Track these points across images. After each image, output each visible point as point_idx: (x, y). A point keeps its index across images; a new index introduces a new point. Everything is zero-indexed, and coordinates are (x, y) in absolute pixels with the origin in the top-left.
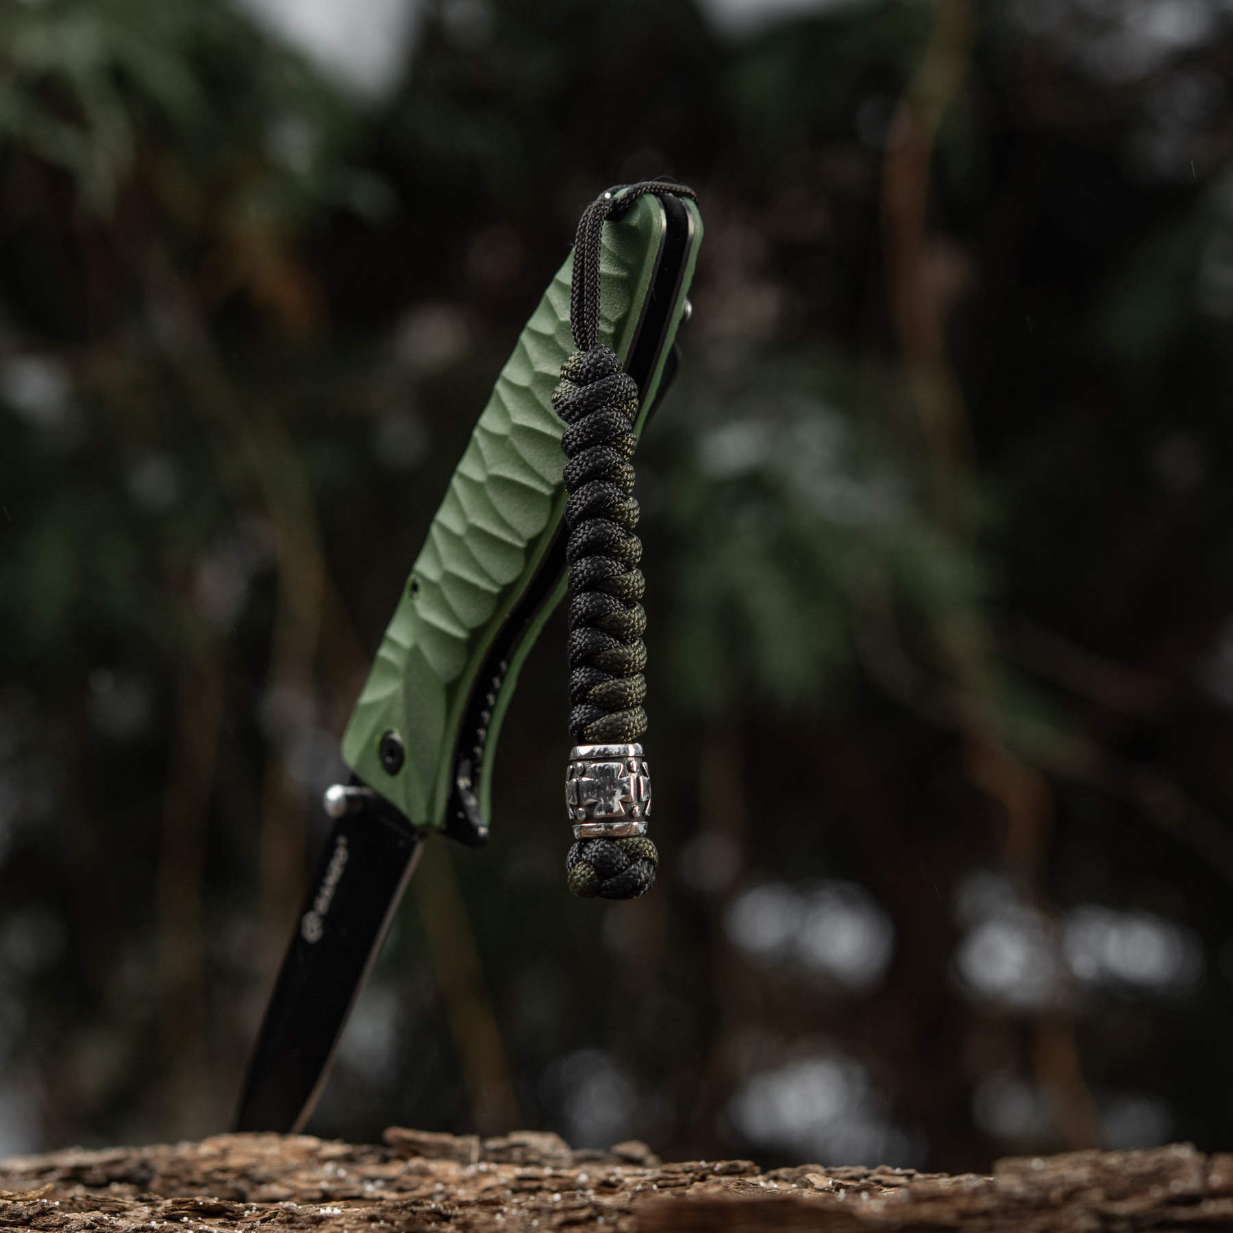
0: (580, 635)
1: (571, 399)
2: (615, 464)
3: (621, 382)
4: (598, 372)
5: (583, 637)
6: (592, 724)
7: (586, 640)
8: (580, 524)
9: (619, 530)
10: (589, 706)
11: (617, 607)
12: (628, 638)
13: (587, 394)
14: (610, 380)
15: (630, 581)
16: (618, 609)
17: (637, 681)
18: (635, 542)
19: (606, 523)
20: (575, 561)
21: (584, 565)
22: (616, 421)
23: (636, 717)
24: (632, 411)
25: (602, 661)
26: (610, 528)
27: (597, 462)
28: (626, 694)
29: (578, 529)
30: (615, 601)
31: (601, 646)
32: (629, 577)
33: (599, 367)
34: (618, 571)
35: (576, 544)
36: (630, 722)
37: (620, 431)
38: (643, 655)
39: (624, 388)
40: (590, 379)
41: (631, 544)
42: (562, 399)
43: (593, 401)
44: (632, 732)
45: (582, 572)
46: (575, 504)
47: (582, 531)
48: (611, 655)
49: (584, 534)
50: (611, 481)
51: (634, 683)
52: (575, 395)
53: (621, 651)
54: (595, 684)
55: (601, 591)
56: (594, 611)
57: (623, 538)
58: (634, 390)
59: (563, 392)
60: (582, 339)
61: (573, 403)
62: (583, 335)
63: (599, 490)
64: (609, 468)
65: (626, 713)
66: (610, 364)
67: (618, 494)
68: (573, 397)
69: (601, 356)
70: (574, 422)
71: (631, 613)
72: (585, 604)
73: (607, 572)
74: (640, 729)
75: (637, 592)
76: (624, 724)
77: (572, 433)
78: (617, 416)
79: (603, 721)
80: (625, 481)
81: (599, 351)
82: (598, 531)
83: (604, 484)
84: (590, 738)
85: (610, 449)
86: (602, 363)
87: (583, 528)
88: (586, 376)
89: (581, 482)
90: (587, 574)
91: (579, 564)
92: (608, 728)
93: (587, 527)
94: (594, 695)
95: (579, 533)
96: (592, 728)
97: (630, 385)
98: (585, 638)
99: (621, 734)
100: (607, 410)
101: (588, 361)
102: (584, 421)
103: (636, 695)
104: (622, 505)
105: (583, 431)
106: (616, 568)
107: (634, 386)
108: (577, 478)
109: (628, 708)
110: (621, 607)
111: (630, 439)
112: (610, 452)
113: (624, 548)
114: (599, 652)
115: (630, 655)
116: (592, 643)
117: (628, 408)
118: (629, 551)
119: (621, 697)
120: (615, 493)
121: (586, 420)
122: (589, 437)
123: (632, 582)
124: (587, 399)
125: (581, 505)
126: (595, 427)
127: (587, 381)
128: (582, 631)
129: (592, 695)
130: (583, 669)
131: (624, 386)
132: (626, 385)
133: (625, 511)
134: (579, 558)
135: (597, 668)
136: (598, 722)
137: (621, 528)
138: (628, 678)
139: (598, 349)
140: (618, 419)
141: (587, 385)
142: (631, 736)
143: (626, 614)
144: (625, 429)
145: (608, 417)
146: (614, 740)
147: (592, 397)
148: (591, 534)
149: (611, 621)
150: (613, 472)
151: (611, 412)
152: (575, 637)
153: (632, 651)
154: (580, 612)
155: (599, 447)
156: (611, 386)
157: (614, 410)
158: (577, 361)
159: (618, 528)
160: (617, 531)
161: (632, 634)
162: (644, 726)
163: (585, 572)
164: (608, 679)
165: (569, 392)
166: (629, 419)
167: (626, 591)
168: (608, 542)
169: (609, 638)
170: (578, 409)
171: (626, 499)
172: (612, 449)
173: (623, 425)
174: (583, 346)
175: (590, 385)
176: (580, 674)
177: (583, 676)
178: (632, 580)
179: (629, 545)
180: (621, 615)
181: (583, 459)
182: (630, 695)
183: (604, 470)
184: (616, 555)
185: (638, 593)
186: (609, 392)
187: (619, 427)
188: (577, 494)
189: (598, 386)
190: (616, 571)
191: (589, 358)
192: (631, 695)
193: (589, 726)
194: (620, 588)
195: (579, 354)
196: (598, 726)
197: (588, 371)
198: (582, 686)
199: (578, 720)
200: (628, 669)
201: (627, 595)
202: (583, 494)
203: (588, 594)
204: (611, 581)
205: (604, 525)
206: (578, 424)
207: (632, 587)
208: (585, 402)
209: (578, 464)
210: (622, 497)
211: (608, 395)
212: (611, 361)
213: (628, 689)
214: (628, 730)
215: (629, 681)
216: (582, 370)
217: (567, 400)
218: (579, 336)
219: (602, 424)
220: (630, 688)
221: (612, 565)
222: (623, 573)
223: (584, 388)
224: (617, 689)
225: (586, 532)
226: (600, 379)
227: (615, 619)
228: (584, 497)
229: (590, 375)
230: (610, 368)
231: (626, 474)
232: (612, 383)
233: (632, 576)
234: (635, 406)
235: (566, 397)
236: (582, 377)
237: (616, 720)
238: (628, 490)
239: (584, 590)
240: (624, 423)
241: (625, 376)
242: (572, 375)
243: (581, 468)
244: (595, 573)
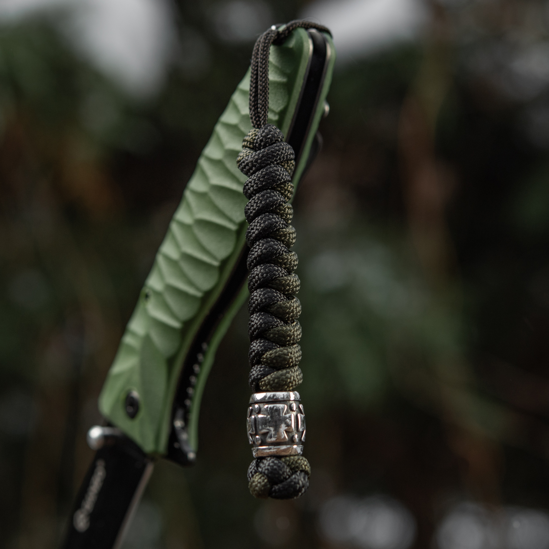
0: (256, 317)
1: (250, 159)
2: (280, 202)
3: (283, 148)
4: (268, 141)
5: (259, 319)
6: (265, 378)
7: (261, 321)
8: (256, 243)
9: (283, 246)
10: (263, 366)
11: (281, 298)
12: (289, 320)
13: (260, 155)
14: (276, 146)
15: (290, 281)
16: (283, 300)
17: (296, 349)
18: (293, 255)
19: (274, 242)
20: (253, 268)
21: (259, 270)
22: (280, 173)
23: (296, 374)
24: (290, 169)
25: (272, 335)
26: (277, 245)
27: (268, 201)
28: (288, 357)
29: (255, 246)
30: (280, 294)
31: (271, 325)
32: (289, 278)
33: (269, 138)
34: (282, 274)
35: (253, 256)
36: (291, 376)
37: (283, 180)
38: (300, 332)
39: (286, 152)
40: (263, 146)
41: (291, 256)
42: (244, 160)
43: (265, 160)
44: (292, 383)
45: (257, 275)
46: (252, 229)
47: (257, 247)
48: (278, 331)
49: (259, 249)
50: (277, 214)
51: (293, 350)
52: (253, 156)
53: (285, 328)
54: (266, 351)
55: (271, 288)
56: (266, 301)
57: (285, 252)
58: (292, 154)
59: (244, 156)
60: (257, 121)
61: (252, 162)
62: (257, 119)
63: (270, 219)
64: (276, 205)
65: (288, 370)
66: (276, 136)
67: (282, 222)
68: (251, 158)
69: (270, 131)
70: (252, 174)
71: (292, 302)
72: (260, 296)
73: (275, 275)
74: (298, 381)
75: (295, 289)
76: (287, 378)
77: (250, 182)
78: (281, 170)
79: (273, 376)
80: (287, 214)
81: (269, 128)
82: (269, 247)
83: (273, 216)
84: (264, 388)
85: (276, 192)
86: (271, 135)
87: (258, 245)
88: (260, 145)
89: (257, 214)
90: (261, 276)
91: (256, 270)
92: (276, 381)
93: (261, 245)
94: (267, 359)
95: (256, 249)
96: (265, 381)
97: (289, 150)
98: (260, 319)
99: (285, 385)
100: (275, 166)
101: (261, 134)
102: (259, 173)
103: (295, 358)
104: (284, 230)
105: (258, 180)
106: (281, 272)
107: (292, 151)
108: (254, 211)
109: (290, 367)
110: (284, 299)
111: (290, 187)
112: (277, 194)
113: (286, 259)
114: (269, 329)
115: (291, 331)
116: (265, 323)
117: (288, 166)
118: (289, 261)
119: (285, 359)
120: (280, 222)
121: (260, 173)
122: (262, 184)
123: (291, 281)
124: (261, 159)
125: (256, 229)
126: (266, 177)
127: (260, 148)
128: (258, 315)
129: (264, 358)
130: (259, 341)
131: (285, 150)
132: (287, 150)
133: (286, 234)
134: (256, 266)
135: (268, 340)
136: (269, 377)
137: (284, 245)
138: (289, 347)
139: (268, 126)
140: (282, 173)
141: (260, 150)
142: (292, 386)
143: (288, 303)
144: (287, 179)
145: (275, 170)
146: (280, 389)
147: (264, 157)
148: (264, 249)
149: (278, 308)
150: (278, 208)
151: (277, 167)
152: (253, 319)
153: (292, 329)
154: (256, 302)
155: (269, 191)
156: (277, 150)
157: (279, 166)
158: (253, 135)
159: (282, 245)
160: (281, 247)
161: (292, 317)
162: (300, 379)
163: (260, 275)
164: (276, 347)
165: (248, 155)
166: (289, 174)
167: (288, 287)
168: (276, 254)
169: (277, 319)
170: (255, 166)
171: (287, 226)
172: (278, 193)
173: (285, 176)
174: (258, 125)
175: (263, 150)
176: (257, 344)
177: (259, 346)
178: (292, 280)
179: (289, 257)
180: (284, 304)
181: (258, 199)
182: (291, 358)
183: (272, 206)
184: (281, 263)
185: (296, 290)
186: (276, 154)
187: (282, 178)
188: (254, 222)
189: (268, 150)
190: (281, 274)
191: (261, 133)
192: (292, 358)
193: (263, 380)
194: (284, 286)
195: (255, 131)
196: (269, 380)
197: (261, 141)
198: (258, 352)
199: (255, 375)
200: (289, 341)
201: (288, 290)
202: (258, 222)
203: (262, 290)
204: (277, 281)
205: (273, 243)
206: (255, 176)
207: (292, 285)
208: (259, 161)
209: (255, 203)
210: (284, 224)
211: (274, 156)
212: (277, 134)
213: (290, 354)
214: (290, 382)
215: (290, 348)
216: (257, 141)
217: (247, 160)
218: (255, 120)
219: (271, 175)
220: (291, 353)
221: (278, 270)
222: (286, 276)
223: (258, 152)
224: (282, 354)
225: (260, 247)
226: (269, 145)
227: (280, 307)
228: (259, 224)
229: (262, 144)
230: (276, 139)
231: (287, 209)
232: (277, 148)
233: (292, 278)
234: (293, 165)
235: (247, 158)
236: (257, 145)
237: (282, 375)
238: (288, 221)
239: (259, 287)
240: (286, 175)
241: (286, 144)
242: (250, 144)
243: (257, 205)
244: (267, 275)
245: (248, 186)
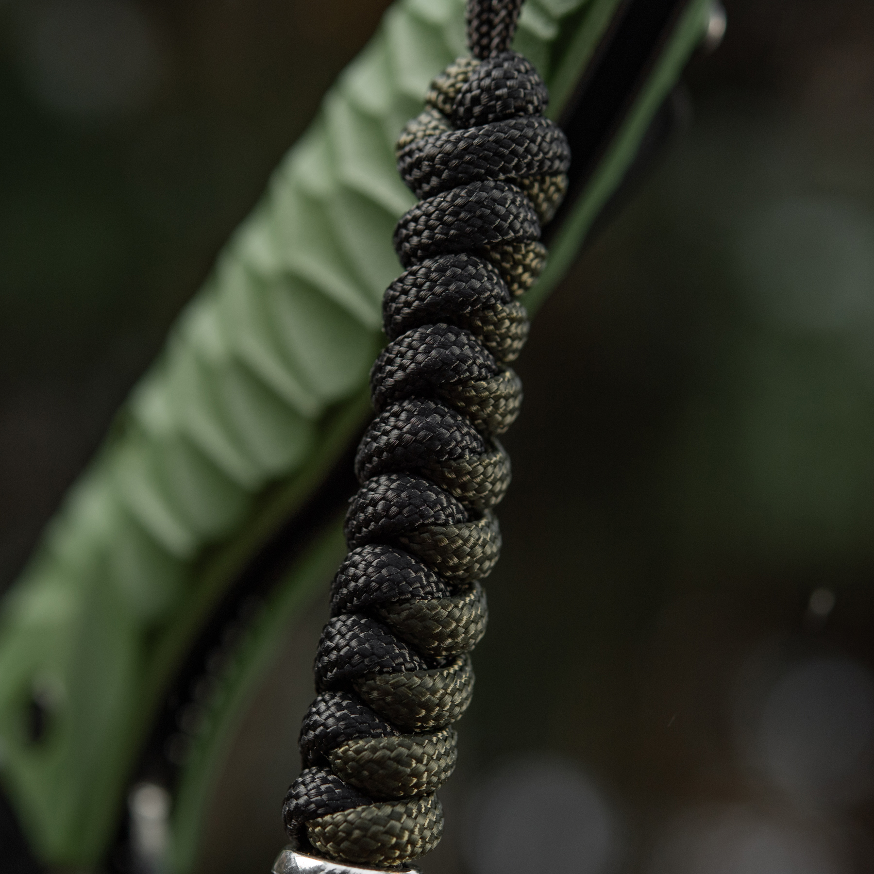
0: (344, 629)
1: (429, 150)
2: (488, 298)
3: (536, 135)
4: (494, 106)
5: (347, 637)
6: (328, 818)
7: (354, 643)
8: (392, 405)
9: (468, 433)
10: (330, 778)
11: (428, 589)
12: (441, 655)
13: (462, 145)
14: (514, 127)
15: (466, 541)
16: (431, 593)
17: (439, 746)
18: (495, 465)
19: (443, 416)
20: (368, 478)
21: (382, 489)
22: (509, 212)
23: (420, 820)
24: (548, 199)
25: (375, 694)
26: (448, 427)
27: (452, 287)
28: (408, 770)
29: (387, 414)
30: (428, 576)
31: (378, 664)
32: (466, 533)
33: (499, 98)
34: (447, 516)
35: (375, 445)
36: (403, 829)
37: (512, 234)
38: (464, 695)
39: (540, 149)
40: (477, 118)
41: (485, 468)
42: (413, 146)
43: (470, 163)
44: (403, 849)
45: (373, 502)
46: (390, 362)
47: (392, 420)
48: (396, 686)
49: (395, 427)
50: (476, 331)
51: (430, 749)
52: (439, 143)
53: (417, 680)
54: (349, 737)
55: (406, 550)
56: (379, 588)
57: (473, 451)
58: (561, 158)
59: (420, 134)
60: (482, 36)
61: (431, 158)
62: (484, 29)
63: (444, 346)
64: (473, 304)
65: (400, 809)
66: (522, 95)
67: (480, 361)
68: (434, 145)
69: (507, 76)
70: (425, 196)
71: (456, 606)
72: (366, 569)
73: (423, 516)
74: (423, 847)
75: (477, 566)
76: (390, 832)
77: (416, 219)
78: (513, 202)
79: (350, 817)
80: (503, 337)
81: (506, 65)
82: (422, 429)
83: (457, 335)
84: (318, 844)
85: (485, 267)
86: (505, 90)
87: (396, 415)
88: (469, 111)
89: (414, 321)
90: (383, 510)
91: (374, 485)
92: (357, 833)
93: (403, 416)
94: (345, 759)
95: (387, 424)
96: (324, 825)
97: (554, 146)
98: (351, 639)
99: (379, 851)
100: (496, 188)
101: (480, 80)
102: (443, 199)
103: (429, 776)
104: (484, 384)
105: (438, 219)
106: (443, 509)
107: (564, 150)
108: (406, 310)
109: (407, 799)
110: (439, 590)
111: (531, 255)
112: (485, 273)
113: (469, 473)
114: (371, 675)
115: (434, 691)
116: (363, 654)
117: (541, 190)
118: (478, 480)
119: (397, 775)
120: (475, 358)
121: (449, 198)
122: (447, 234)
123: (470, 544)
124: (460, 156)
125: (402, 367)
126: (462, 215)
127: (468, 120)
128: (349, 622)
129: (339, 758)
130: (337, 699)
131: (540, 145)
132: (544, 144)
133: (487, 399)
134: (377, 472)
135: (363, 703)
136: (338, 816)
137: (473, 431)
138: (418, 739)
139: (506, 60)
140: (514, 210)
141: (466, 127)
142: (400, 857)
143: (445, 607)
144: (525, 232)
145: (494, 200)
146: (363, 860)
147: (469, 153)
148: (408, 433)
149: (411, 616)
150: (481, 314)
151: (503, 191)
152: (334, 631)
153: (440, 684)
154: (353, 584)
155: (464, 257)
156: (513, 140)
157: (511, 189)
158: (461, 77)
159: (465, 430)
160: (463, 435)
161: (449, 649)
162: (433, 838)
163: (379, 507)
164: (379, 731)
165: (430, 135)
166: (540, 215)
167: (456, 560)
168: (441, 453)
169: (400, 648)
170: (439, 174)
171: (498, 373)
172: (490, 267)
173: (522, 223)
174: (481, 51)
175: (472, 130)
176: (328, 708)
177: (332, 715)
178: (472, 540)
179: (481, 469)
180: (434, 608)
181: (427, 276)
182: (417, 774)
183: (464, 304)
184: (452, 484)
185: (480, 569)
186: (506, 152)
187: (511, 227)
188: (400, 344)
189: (488, 134)
190: (443, 517)
191: (482, 74)
192: (419, 775)
193: (320, 820)
194: (445, 552)
195: (468, 64)
196: (338, 825)
197: (476, 100)
198: (324, 735)
199: (302, 801)
200: (425, 720)
201: (455, 568)
202: (410, 347)
203: (378, 550)
204: (425, 535)
205: (438, 418)
206: (431, 203)
207: (468, 554)
208: (455, 162)
209: (414, 285)
210: (488, 368)
211: (502, 156)
212: (525, 89)
213: (414, 762)
214: (397, 846)
215: (421, 745)
216: (463, 97)
217: (420, 150)
218: (478, 29)
219: (478, 213)
220: (419, 760)
221: (438, 502)
222: (457, 522)
223: (459, 133)
224: (389, 758)
225: (400, 424)
226: (497, 119)
227: (419, 616)
228: (410, 353)
229: (477, 110)
230: (519, 103)
231: (507, 323)
232: (517, 133)
233: (474, 533)
234: (558, 190)
235: (422, 143)
236: (462, 110)
237: (375, 821)
238: (505, 355)
239: (371, 540)
240: (525, 219)
241: (548, 126)
242: (445, 102)
243: (418, 292)
244: (400, 513)
245: (407, 229)
